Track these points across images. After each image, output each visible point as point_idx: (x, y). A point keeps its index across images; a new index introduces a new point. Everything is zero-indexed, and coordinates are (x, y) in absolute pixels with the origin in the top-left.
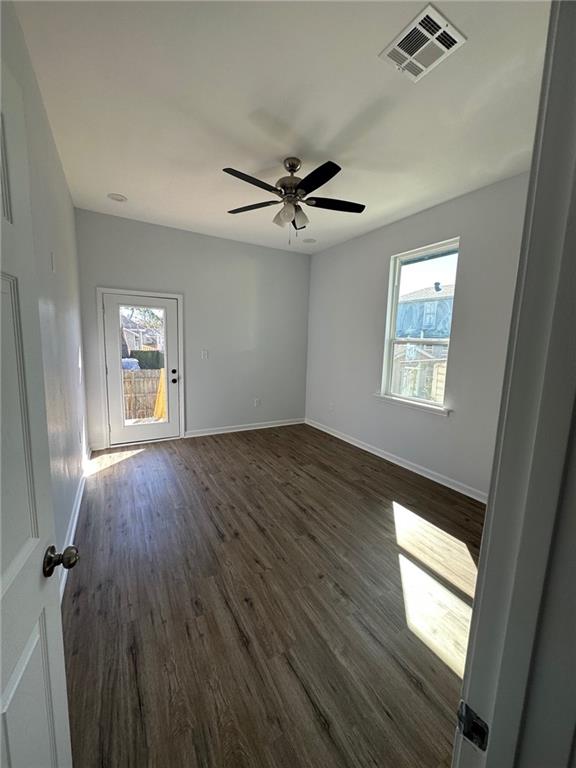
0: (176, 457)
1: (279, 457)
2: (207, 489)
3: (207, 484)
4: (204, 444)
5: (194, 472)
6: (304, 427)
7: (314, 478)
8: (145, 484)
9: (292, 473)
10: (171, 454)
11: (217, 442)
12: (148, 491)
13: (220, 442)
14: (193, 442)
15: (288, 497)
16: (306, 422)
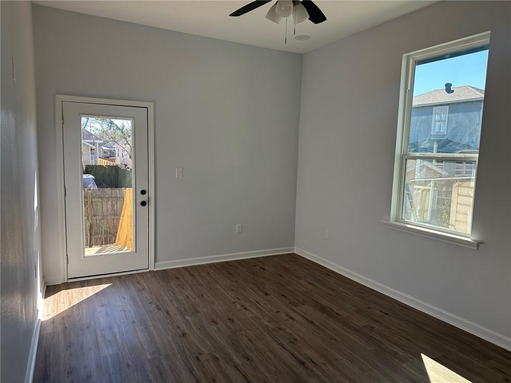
0: (145, 294)
1: (267, 294)
2: (184, 334)
3: (184, 327)
4: (178, 279)
5: (168, 313)
6: (293, 258)
7: (312, 322)
8: (110, 328)
9: (284, 315)
10: (139, 291)
11: (192, 275)
12: (115, 336)
13: (196, 276)
14: (164, 275)
15: (282, 346)
16: (295, 252)
